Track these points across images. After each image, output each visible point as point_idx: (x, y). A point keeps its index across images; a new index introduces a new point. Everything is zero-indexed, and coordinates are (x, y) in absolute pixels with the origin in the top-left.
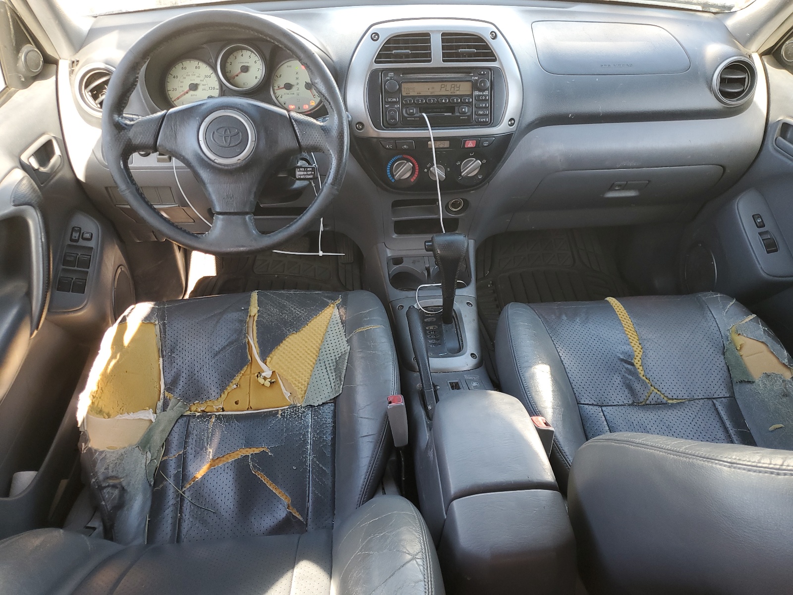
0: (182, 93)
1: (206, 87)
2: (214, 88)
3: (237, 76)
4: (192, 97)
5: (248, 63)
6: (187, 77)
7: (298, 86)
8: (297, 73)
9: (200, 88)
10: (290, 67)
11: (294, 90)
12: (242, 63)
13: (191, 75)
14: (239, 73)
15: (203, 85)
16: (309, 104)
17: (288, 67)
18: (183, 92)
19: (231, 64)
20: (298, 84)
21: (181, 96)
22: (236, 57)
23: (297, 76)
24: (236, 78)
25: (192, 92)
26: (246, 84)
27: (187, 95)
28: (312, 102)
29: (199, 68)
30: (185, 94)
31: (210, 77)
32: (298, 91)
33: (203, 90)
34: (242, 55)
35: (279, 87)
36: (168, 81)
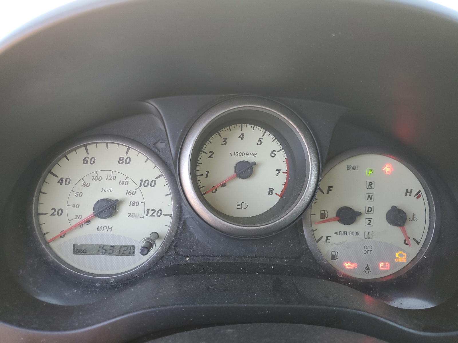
0: (74, 222)
1: (140, 210)
2: (159, 213)
3: (224, 185)
4: (101, 232)
5: (255, 155)
6: (94, 183)
7: (369, 216)
8: (370, 184)
9: (124, 210)
10: (355, 168)
11: (360, 226)
12: (242, 154)
13: (104, 178)
14: (231, 179)
15: (134, 204)
16: (391, 259)
17: (349, 168)
18: (78, 221)
19: (210, 157)
20: (370, 210)
21: (71, 229)
22: (225, 139)
23: (370, 191)
24: (220, 190)
25: (99, 222)
26: (244, 206)
27: (87, 227)
28: (401, 255)
29: (128, 161)
30: (80, 225)
31: (153, 184)
32: (369, 228)
33: (131, 215)
34: (242, 137)
35: (323, 216)
36: (43, 191)
